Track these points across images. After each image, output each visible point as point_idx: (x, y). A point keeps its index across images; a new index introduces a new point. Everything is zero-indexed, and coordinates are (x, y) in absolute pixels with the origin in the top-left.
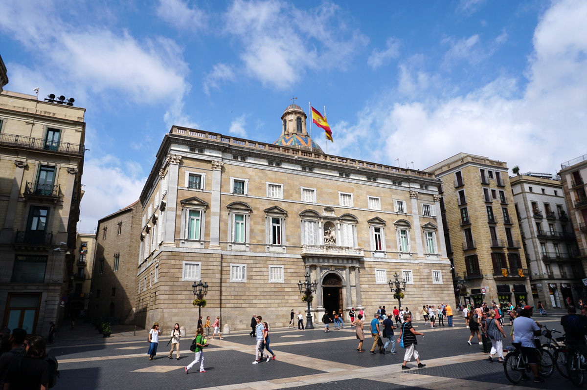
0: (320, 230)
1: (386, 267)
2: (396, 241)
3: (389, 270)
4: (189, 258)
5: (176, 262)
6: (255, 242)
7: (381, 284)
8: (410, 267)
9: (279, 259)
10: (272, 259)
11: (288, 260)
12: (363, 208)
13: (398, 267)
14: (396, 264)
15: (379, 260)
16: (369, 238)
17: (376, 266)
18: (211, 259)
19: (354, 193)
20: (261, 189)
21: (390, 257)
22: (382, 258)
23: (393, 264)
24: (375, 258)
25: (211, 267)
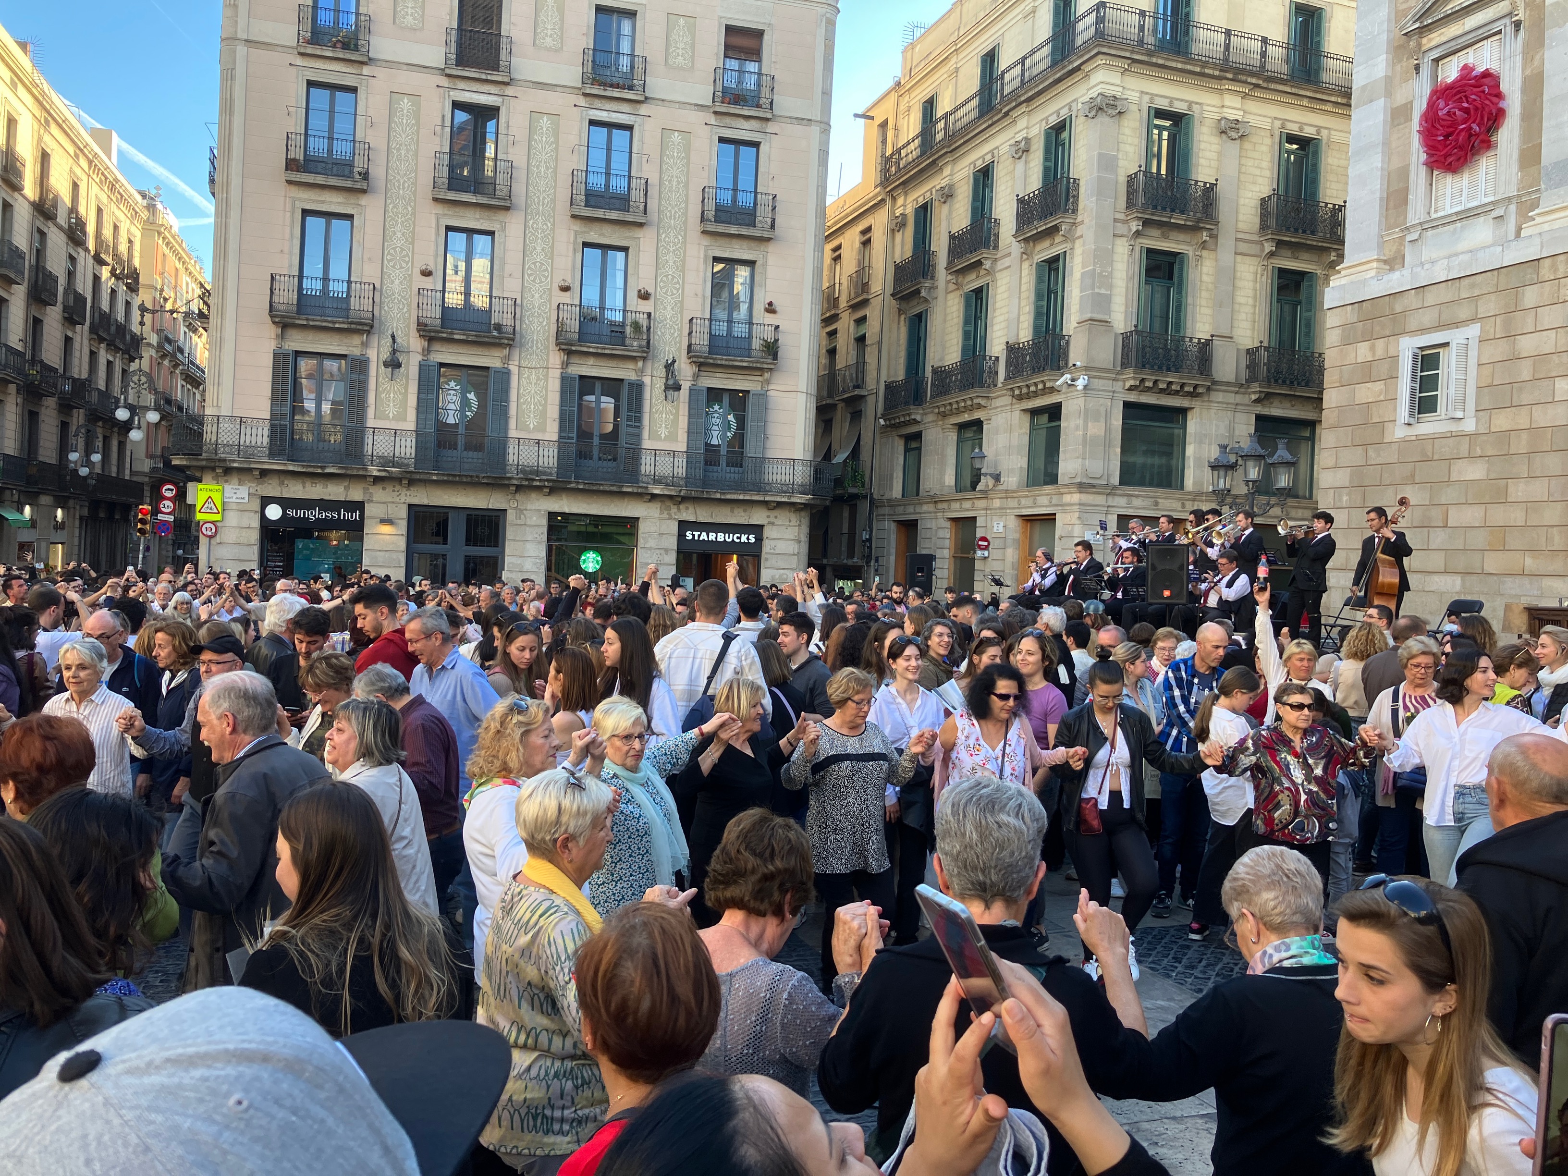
4: (1428, 318)
5: (1372, 349)
18: (1530, 296)
25: (1527, 345)
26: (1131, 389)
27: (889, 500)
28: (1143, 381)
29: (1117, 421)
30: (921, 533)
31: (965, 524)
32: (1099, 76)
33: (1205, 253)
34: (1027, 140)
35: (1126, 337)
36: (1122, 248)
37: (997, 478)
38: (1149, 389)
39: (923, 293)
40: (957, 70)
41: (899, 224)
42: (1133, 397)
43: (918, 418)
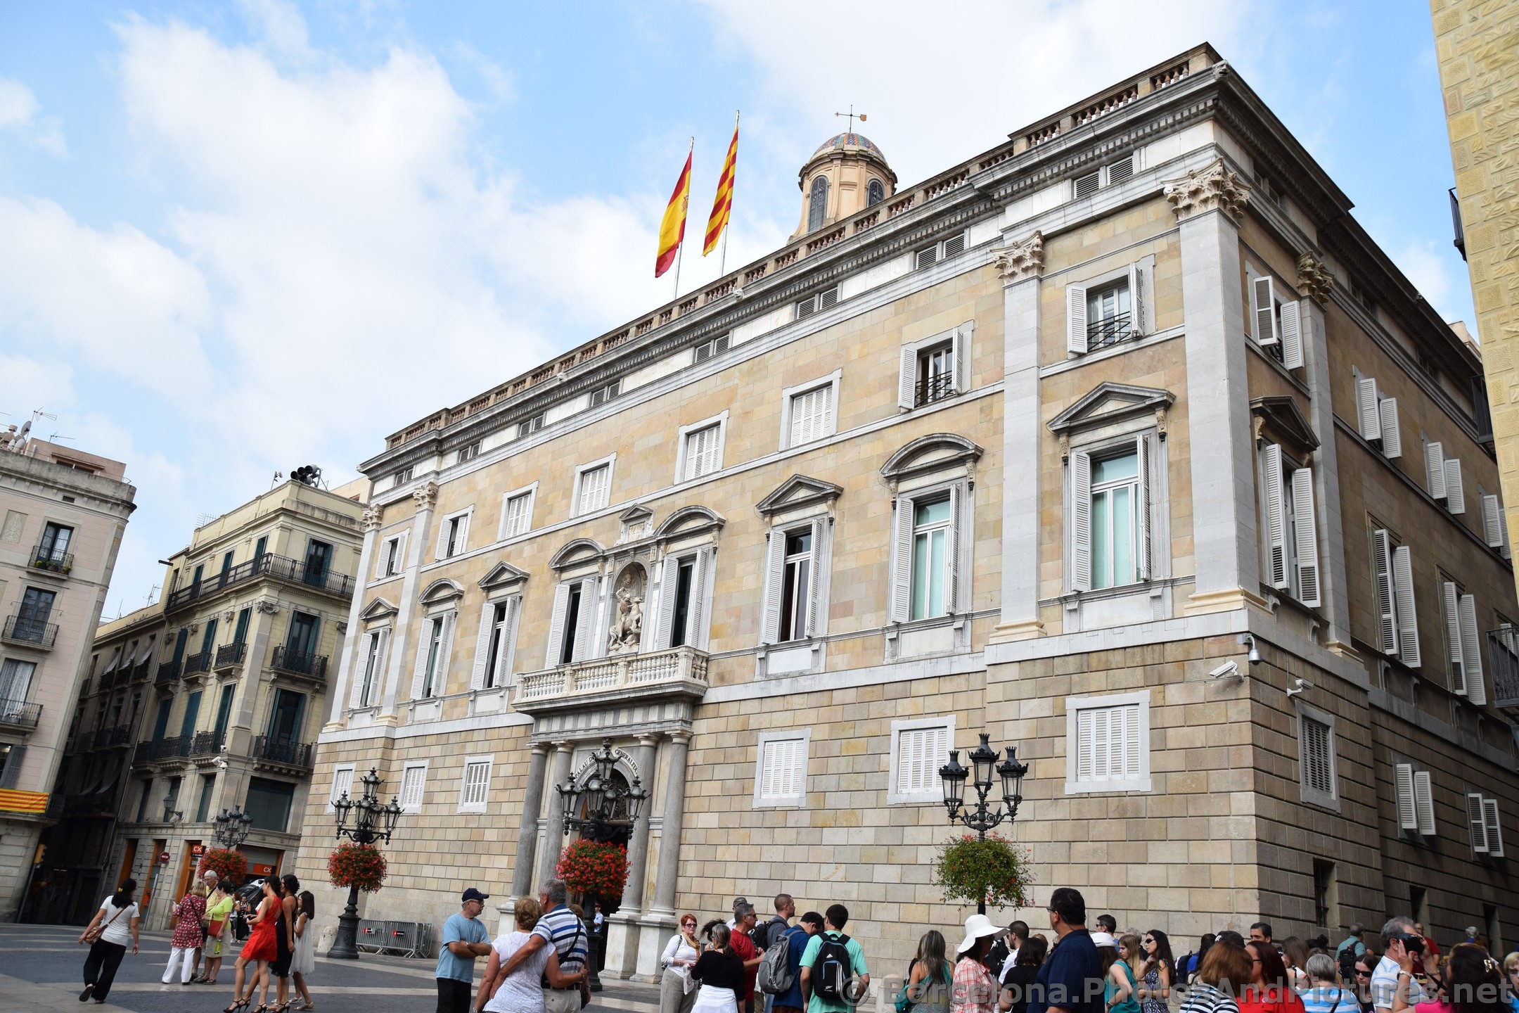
0: (602, 606)
1: (811, 716)
2: (884, 569)
3: (823, 732)
4: (344, 757)
6: (454, 689)
7: (774, 809)
8: (947, 703)
9: (490, 733)
10: (476, 736)
11: (507, 733)
12: (761, 456)
13: (874, 710)
14: (867, 694)
15: (785, 687)
16: (758, 592)
17: (765, 720)
19: (737, 407)
20: (491, 523)
21: (840, 660)
22: (801, 674)
23: (851, 696)
24: (769, 678)
26: (256, 770)
27: (127, 824)
28: (263, 766)
29: (245, 788)
30: (139, 848)
31: (161, 843)
32: (265, 591)
33: (318, 696)
34: (233, 613)
35: (259, 739)
36: (265, 687)
37: (180, 814)
38: (267, 771)
39: (170, 689)
40: (214, 557)
41: (169, 641)
42: (257, 775)
43: (152, 769)
